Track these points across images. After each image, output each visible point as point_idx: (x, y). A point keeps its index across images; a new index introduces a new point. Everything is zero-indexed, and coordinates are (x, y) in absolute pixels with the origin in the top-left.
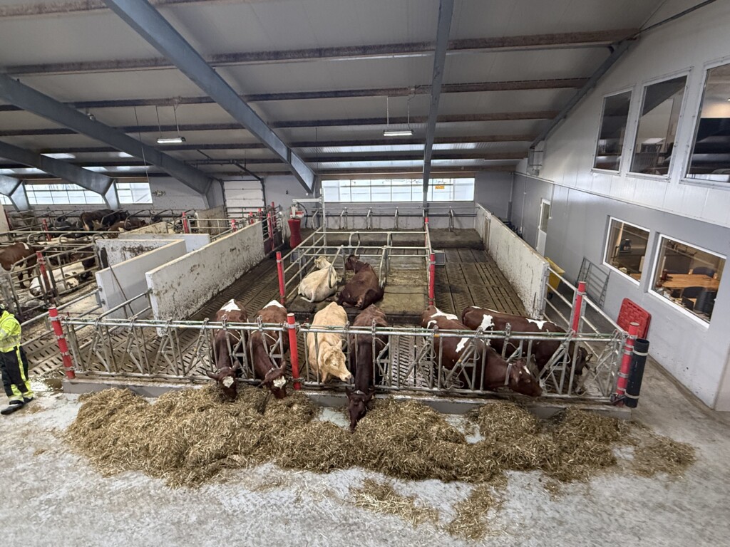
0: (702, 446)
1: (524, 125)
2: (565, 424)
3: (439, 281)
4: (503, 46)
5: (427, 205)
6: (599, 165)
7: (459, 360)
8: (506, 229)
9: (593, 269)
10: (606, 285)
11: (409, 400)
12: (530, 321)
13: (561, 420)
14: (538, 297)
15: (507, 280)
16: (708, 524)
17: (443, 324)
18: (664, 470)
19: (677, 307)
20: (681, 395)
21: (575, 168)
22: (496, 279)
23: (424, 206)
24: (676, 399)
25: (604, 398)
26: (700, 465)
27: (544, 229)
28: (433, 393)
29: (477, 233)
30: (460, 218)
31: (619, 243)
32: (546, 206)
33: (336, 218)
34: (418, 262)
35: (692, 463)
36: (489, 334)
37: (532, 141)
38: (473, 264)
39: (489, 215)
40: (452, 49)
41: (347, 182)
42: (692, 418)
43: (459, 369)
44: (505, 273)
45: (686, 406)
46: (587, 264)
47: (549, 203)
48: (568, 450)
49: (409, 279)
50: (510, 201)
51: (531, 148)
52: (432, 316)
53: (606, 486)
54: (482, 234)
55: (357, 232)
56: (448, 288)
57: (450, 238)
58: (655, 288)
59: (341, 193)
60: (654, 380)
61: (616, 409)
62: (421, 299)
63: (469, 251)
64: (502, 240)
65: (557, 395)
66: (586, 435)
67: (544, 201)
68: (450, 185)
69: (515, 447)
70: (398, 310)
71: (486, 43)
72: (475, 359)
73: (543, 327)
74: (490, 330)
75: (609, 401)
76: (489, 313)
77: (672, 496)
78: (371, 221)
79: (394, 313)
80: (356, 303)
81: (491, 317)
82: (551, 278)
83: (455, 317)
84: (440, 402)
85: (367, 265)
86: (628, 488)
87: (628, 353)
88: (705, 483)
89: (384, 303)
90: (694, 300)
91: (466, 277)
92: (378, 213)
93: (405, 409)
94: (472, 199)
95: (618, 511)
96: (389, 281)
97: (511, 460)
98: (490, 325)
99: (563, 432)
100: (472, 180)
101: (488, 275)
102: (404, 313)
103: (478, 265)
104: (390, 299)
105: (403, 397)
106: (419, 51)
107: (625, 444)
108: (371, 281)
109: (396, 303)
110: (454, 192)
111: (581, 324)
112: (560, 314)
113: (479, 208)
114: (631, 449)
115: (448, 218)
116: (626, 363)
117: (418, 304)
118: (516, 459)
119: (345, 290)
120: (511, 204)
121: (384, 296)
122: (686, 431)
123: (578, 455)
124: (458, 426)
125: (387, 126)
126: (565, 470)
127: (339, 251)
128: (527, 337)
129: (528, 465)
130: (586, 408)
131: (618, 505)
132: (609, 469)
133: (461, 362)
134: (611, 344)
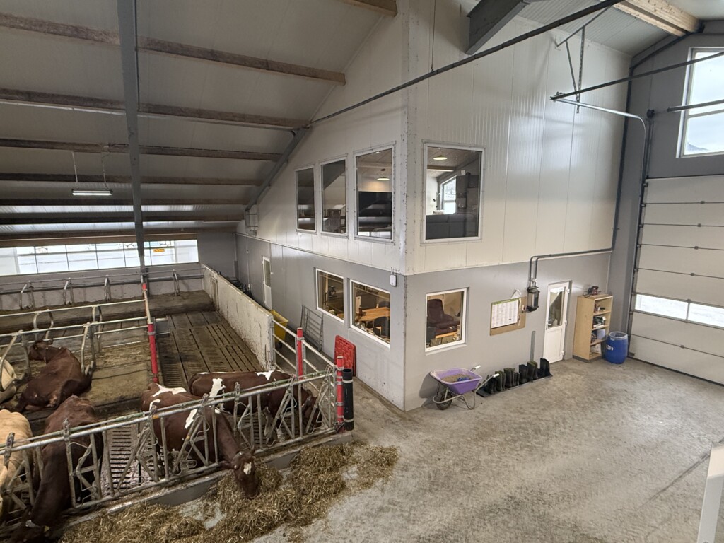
0: (401, 444)
1: (237, 190)
2: (301, 467)
3: (167, 352)
4: (200, 117)
5: (146, 271)
6: (302, 226)
7: (188, 437)
8: (233, 288)
9: (311, 315)
10: (322, 326)
11: (130, 506)
12: (259, 374)
13: (298, 464)
14: (268, 349)
15: (240, 337)
16: (411, 508)
17: (167, 401)
18: (379, 476)
19: (371, 336)
20: (384, 407)
21: (283, 229)
22: (229, 339)
23: (142, 271)
24: (381, 411)
25: (329, 429)
26: (401, 461)
27: (268, 284)
28: (161, 486)
29: (206, 294)
30: (186, 281)
31: (327, 290)
32: (267, 263)
33: (15, 295)
34: (138, 334)
35: (395, 461)
36: (222, 397)
37: (245, 204)
38: (203, 326)
39: (215, 275)
40: (146, 112)
41: (30, 249)
42: (393, 423)
43: (188, 446)
44: (237, 331)
45: (388, 414)
46: (306, 310)
47: (268, 260)
48: (307, 491)
49: (128, 356)
50: (236, 260)
51: (246, 211)
52: (154, 396)
53: (340, 512)
54: (211, 294)
55: (48, 310)
56: (177, 357)
57: (177, 303)
58: (355, 322)
59: (20, 263)
60: (365, 400)
61: (340, 436)
62: (143, 378)
63: (200, 314)
64: (231, 298)
65: (292, 441)
66: (319, 470)
67: (264, 258)
68: (171, 247)
69: (256, 511)
70: (113, 397)
71: (183, 112)
72: (205, 430)
73: (271, 377)
74: (222, 393)
75: (333, 431)
76: (217, 376)
77: (387, 496)
78: (72, 294)
79: (108, 402)
80: (48, 402)
81: (221, 380)
82: (276, 329)
83: (182, 390)
84: (170, 494)
85: (64, 350)
86: (356, 505)
87: (340, 383)
88: (406, 474)
89: (91, 394)
90: (380, 328)
91: (198, 341)
92: (81, 283)
93: (123, 521)
94: (197, 261)
95: (351, 531)
96: (99, 364)
97: (254, 527)
98: (221, 388)
99: (300, 476)
100: (195, 242)
101: (221, 335)
102: (122, 399)
103: (210, 327)
104: (101, 385)
105: (121, 506)
106: (107, 108)
107: (350, 466)
108: (70, 369)
109: (109, 389)
110: (176, 254)
111: (305, 367)
112: (288, 361)
113: (205, 269)
114: (355, 468)
115: (173, 282)
116: (340, 393)
117: (140, 384)
118: (259, 524)
119: (28, 389)
120: (236, 264)
121: (92, 385)
122: (390, 436)
123: (315, 492)
124: (196, 514)
125: (77, 184)
126: (306, 513)
127: (14, 339)
128: (254, 392)
129: (271, 524)
130: (317, 443)
131: (350, 526)
132: (340, 495)
133: (190, 439)
134: (326, 379)
